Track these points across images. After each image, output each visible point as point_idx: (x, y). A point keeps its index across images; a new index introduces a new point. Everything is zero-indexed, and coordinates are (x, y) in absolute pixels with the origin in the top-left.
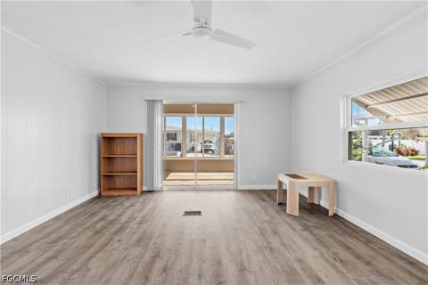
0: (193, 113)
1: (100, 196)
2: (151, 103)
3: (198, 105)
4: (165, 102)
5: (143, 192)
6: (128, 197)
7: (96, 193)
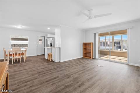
0: (109, 35)
1: (83, 58)
2: (95, 34)
3: (110, 32)
4: (99, 33)
5: (93, 59)
6: (88, 59)
7: (82, 57)
